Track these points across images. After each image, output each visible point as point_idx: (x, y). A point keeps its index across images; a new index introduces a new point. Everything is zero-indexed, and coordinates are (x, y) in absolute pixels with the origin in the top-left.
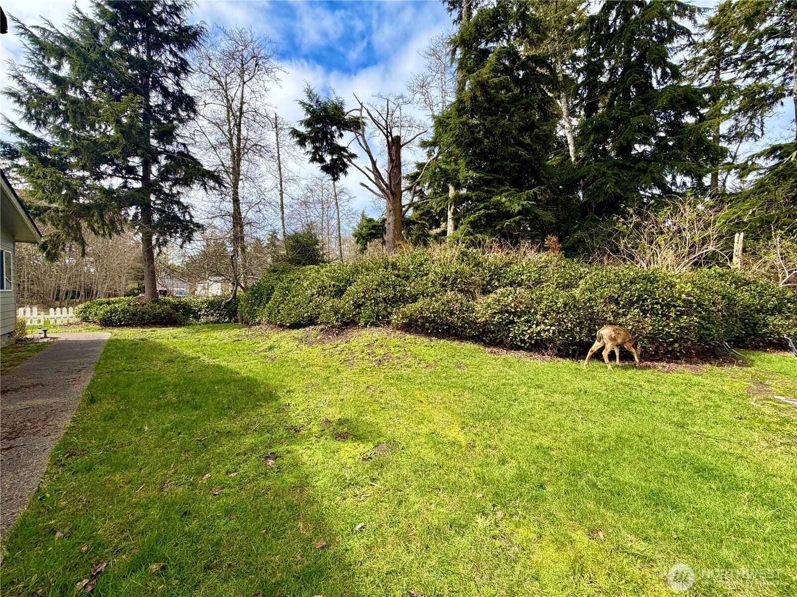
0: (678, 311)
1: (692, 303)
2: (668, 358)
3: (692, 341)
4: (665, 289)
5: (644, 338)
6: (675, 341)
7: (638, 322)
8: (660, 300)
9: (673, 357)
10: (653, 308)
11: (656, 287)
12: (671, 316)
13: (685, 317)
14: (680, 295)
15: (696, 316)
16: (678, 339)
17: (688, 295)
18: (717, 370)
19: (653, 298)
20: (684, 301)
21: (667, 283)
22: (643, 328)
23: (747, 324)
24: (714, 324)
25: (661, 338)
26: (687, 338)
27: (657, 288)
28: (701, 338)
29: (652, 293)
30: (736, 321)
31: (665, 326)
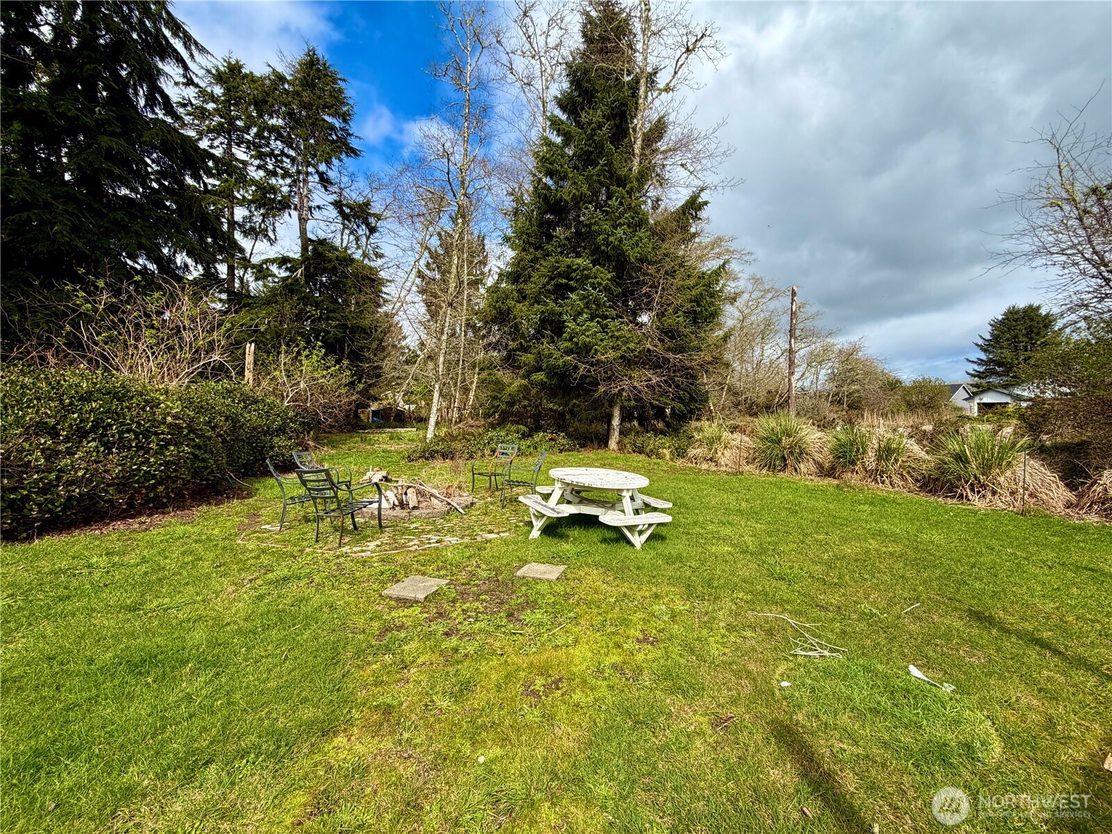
0: (162, 440)
1: (182, 428)
2: (150, 508)
3: (183, 479)
4: (143, 409)
5: (108, 485)
6: (159, 483)
7: (96, 462)
8: (134, 427)
9: (156, 506)
10: (121, 438)
11: (127, 407)
12: (151, 448)
13: (172, 448)
14: (165, 418)
15: (187, 445)
16: (164, 479)
17: (175, 417)
18: (214, 509)
19: (123, 424)
20: (170, 425)
21: (146, 401)
22: (106, 471)
23: (255, 447)
24: (212, 453)
25: (137, 482)
26: (176, 476)
27: (129, 409)
28: (195, 474)
29: (118, 416)
30: (243, 445)
31: (142, 463)
